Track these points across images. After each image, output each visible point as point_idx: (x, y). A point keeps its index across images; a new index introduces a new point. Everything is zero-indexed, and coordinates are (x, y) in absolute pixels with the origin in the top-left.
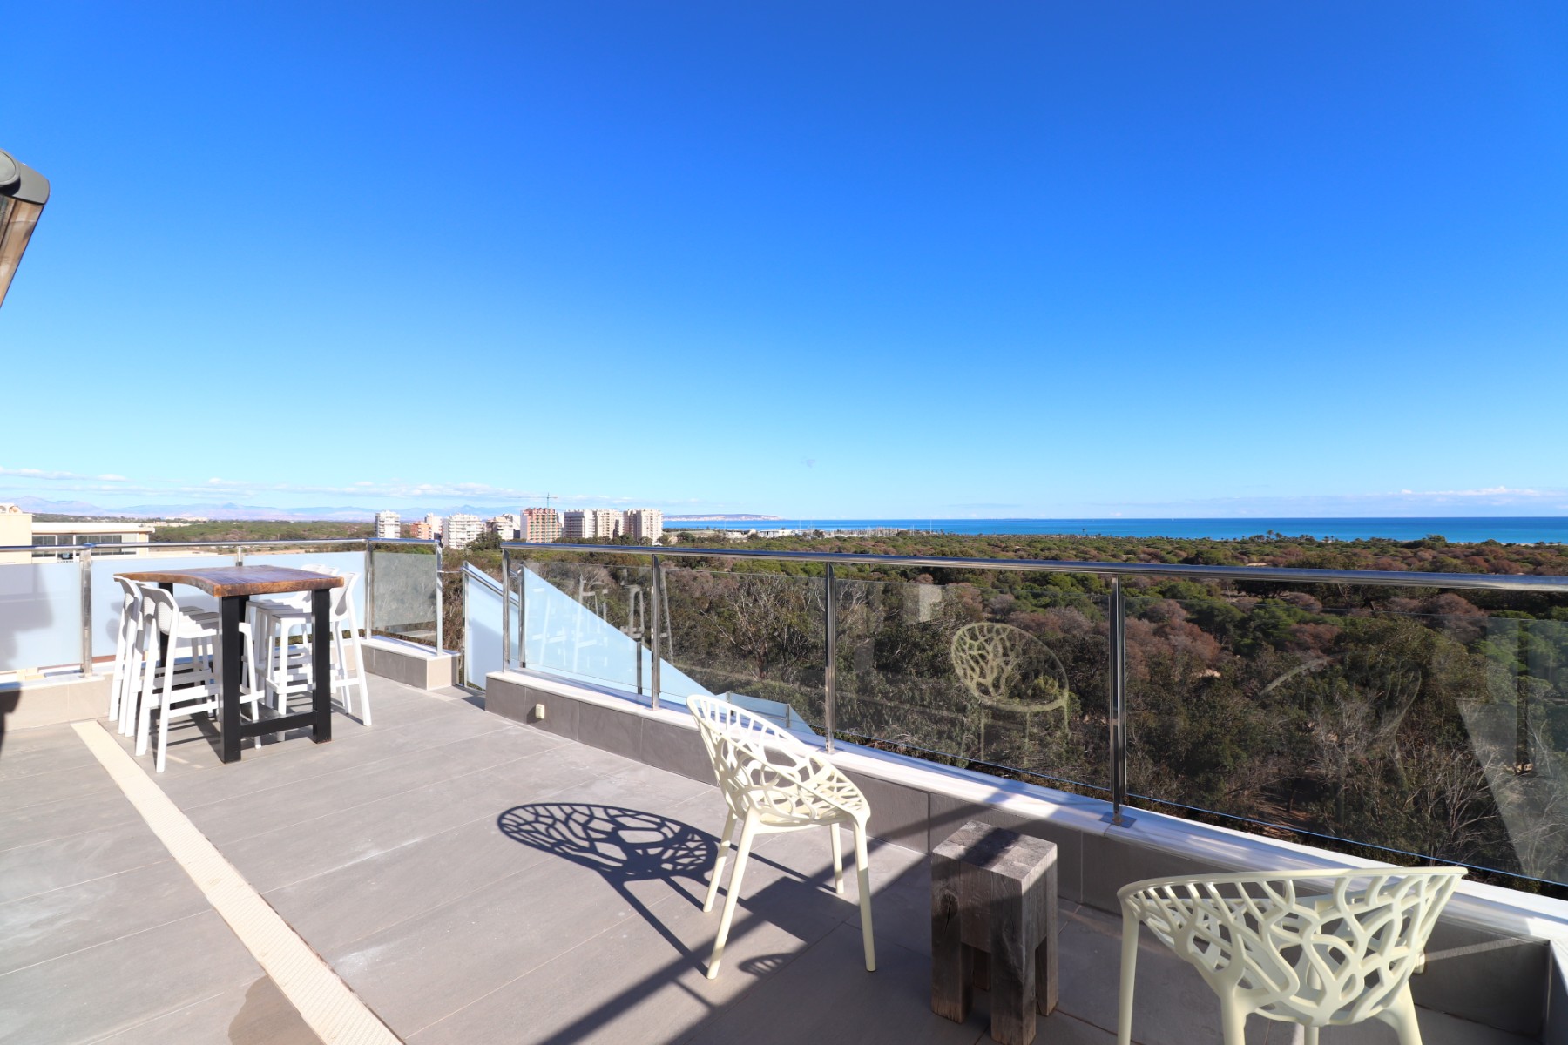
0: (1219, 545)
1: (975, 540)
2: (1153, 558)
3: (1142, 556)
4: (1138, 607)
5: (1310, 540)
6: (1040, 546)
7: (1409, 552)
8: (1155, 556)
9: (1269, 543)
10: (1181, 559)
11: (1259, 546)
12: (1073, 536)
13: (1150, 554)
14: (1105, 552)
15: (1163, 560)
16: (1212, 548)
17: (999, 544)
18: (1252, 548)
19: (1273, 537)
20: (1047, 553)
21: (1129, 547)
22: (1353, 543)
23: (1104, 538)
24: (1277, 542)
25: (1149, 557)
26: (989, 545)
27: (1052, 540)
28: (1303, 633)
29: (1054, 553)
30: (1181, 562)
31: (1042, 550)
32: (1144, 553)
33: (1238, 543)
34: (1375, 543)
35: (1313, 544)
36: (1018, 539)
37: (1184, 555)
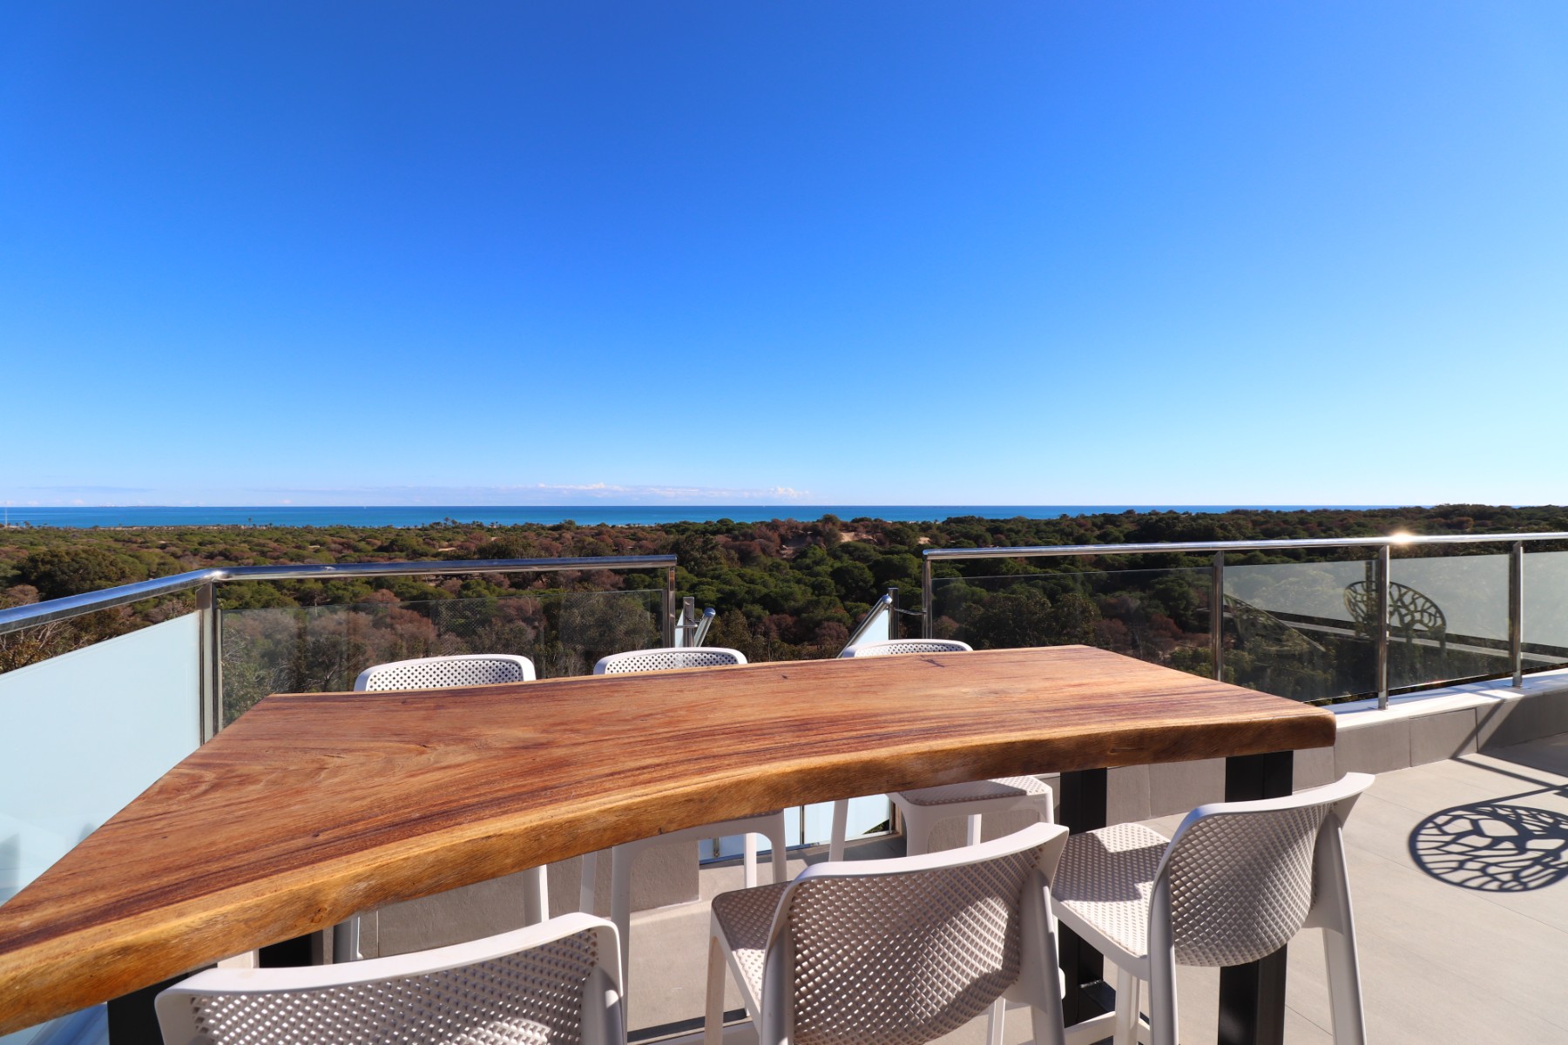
0: (403, 533)
1: (89, 534)
2: (345, 548)
3: (333, 546)
4: (348, 600)
5: (480, 526)
6: (196, 539)
7: (556, 534)
8: (348, 546)
9: (446, 529)
10: (375, 547)
11: (439, 532)
12: (236, 527)
13: (342, 544)
14: (284, 543)
15: (356, 550)
16: (397, 535)
17: (134, 538)
18: (434, 534)
19: (449, 524)
20: (210, 548)
21: (311, 538)
22: (514, 528)
23: (277, 528)
24: (453, 528)
25: (341, 547)
26: (116, 540)
27: (208, 532)
28: (509, 606)
29: (221, 547)
30: (375, 550)
31: (200, 544)
32: (335, 543)
33: (420, 530)
34: (529, 527)
35: (483, 529)
36: (159, 534)
37: (379, 543)
